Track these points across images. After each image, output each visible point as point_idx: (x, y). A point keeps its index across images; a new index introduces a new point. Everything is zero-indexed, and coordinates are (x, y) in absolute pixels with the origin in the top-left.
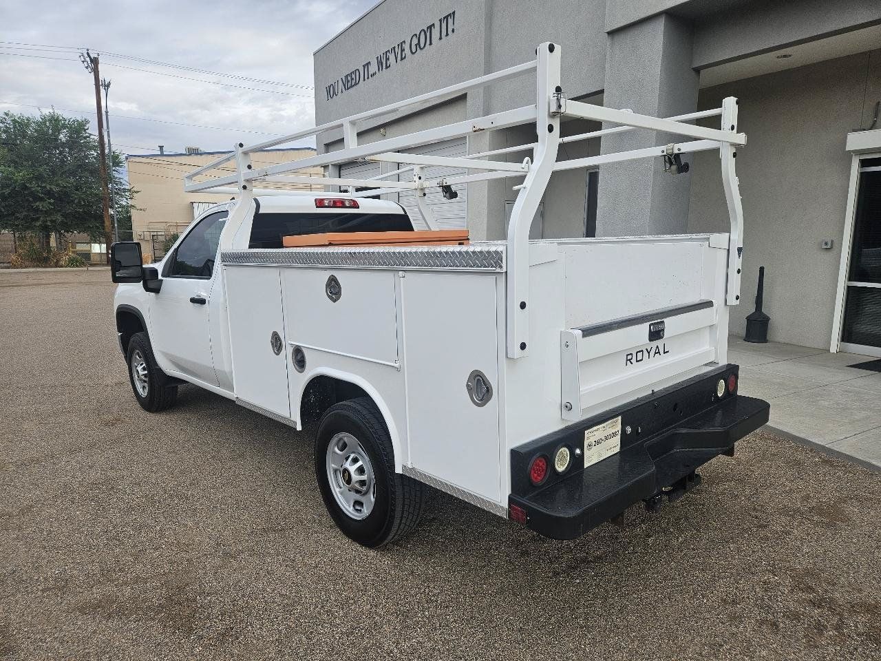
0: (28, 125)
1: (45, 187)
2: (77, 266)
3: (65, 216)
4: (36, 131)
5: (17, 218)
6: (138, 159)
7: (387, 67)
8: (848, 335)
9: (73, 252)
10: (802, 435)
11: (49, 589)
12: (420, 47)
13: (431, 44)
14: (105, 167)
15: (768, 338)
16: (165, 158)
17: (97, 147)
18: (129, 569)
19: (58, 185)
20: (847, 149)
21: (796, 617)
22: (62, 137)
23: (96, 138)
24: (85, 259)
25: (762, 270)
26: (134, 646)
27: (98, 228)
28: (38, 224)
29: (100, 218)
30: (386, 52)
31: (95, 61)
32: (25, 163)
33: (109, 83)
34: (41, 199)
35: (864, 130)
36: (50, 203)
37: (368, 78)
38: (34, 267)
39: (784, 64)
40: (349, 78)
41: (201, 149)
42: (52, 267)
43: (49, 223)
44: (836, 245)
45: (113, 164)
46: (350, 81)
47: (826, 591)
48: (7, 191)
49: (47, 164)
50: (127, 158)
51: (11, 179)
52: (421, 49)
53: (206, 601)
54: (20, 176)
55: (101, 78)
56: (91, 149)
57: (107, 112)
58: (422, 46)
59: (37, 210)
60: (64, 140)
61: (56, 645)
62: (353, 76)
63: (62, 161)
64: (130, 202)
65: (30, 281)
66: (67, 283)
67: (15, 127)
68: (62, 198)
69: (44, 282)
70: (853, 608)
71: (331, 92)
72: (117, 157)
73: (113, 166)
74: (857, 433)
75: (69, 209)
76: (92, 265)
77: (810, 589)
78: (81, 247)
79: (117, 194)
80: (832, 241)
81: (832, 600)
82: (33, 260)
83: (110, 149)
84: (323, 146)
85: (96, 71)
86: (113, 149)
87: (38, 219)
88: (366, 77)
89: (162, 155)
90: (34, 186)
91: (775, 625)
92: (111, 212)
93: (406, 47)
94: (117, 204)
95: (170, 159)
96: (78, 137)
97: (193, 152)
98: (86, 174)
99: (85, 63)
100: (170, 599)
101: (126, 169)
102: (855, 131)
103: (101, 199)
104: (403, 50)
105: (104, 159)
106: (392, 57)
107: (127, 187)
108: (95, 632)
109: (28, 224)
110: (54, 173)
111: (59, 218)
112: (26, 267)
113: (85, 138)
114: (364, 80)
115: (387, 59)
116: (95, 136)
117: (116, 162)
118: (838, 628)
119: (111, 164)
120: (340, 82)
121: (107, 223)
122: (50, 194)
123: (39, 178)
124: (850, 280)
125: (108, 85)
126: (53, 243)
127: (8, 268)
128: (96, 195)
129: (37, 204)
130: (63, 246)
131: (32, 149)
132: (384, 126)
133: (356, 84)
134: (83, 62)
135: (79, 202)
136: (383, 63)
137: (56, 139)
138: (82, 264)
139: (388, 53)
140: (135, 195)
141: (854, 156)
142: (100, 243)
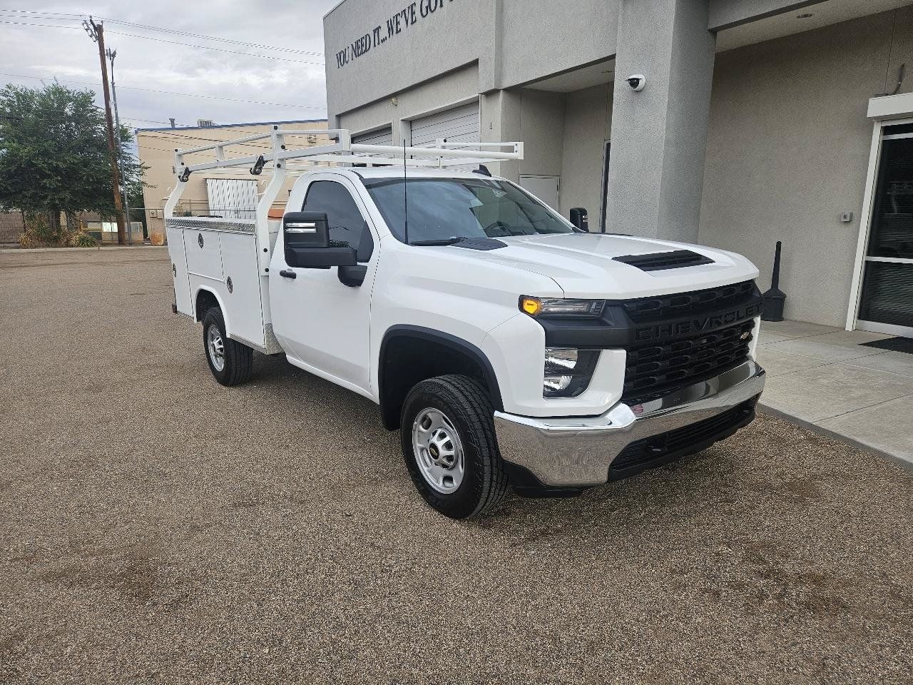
0: (32, 98)
1: (52, 163)
2: (88, 246)
3: (74, 193)
4: (40, 104)
5: (25, 197)
6: (147, 133)
7: (397, 32)
8: (865, 313)
9: (85, 231)
10: (791, 413)
11: (17, 559)
12: (430, 10)
13: (441, 6)
14: (113, 141)
15: (784, 316)
16: (177, 132)
17: (104, 120)
18: (97, 541)
19: (65, 162)
20: (868, 116)
21: (740, 586)
22: (68, 111)
23: (104, 111)
24: (96, 239)
25: (779, 244)
26: (90, 611)
27: (108, 206)
28: (45, 202)
29: (110, 195)
30: (397, 16)
31: (99, 29)
32: (30, 139)
33: (115, 53)
34: (49, 176)
35: (887, 95)
36: (57, 180)
37: (379, 44)
38: (43, 247)
39: (806, 24)
40: (360, 44)
41: (214, 122)
42: (62, 247)
43: (57, 202)
44: (855, 218)
45: (122, 138)
46: (360, 48)
47: (777, 563)
48: (13, 168)
49: (54, 139)
50: (136, 132)
51: (16, 156)
52: (432, 12)
53: (166, 571)
54: (25, 151)
55: (106, 48)
56: (97, 123)
57: (113, 84)
58: (433, 8)
59: (44, 188)
60: (70, 113)
61: (17, 610)
62: (364, 41)
63: (69, 136)
64: (141, 179)
65: (39, 262)
66: (76, 263)
67: (18, 100)
68: (70, 175)
69: (52, 262)
70: (800, 579)
71: (341, 59)
72: (126, 131)
73: (122, 141)
74: (850, 410)
75: (77, 186)
76: (104, 245)
77: (761, 560)
78: (92, 226)
79: (127, 170)
80: (851, 215)
81: (780, 571)
82: (43, 240)
83: (117, 123)
84: (334, 118)
85: (100, 39)
86: (121, 122)
87: (45, 198)
88: (376, 44)
89: (173, 128)
90: (39, 162)
91: (717, 594)
92: (121, 189)
93: (417, 9)
94: (127, 180)
95: (181, 133)
96: (84, 111)
97: (206, 125)
98: (95, 149)
99: (89, 31)
100: (131, 569)
101: (136, 143)
102: (877, 96)
103: (111, 175)
104: (413, 13)
105: (112, 133)
106: (402, 20)
107: (136, 163)
108: (55, 599)
109: (36, 202)
110: (61, 149)
111: (67, 195)
112: (36, 247)
113: (92, 111)
114: (375, 46)
115: (398, 23)
116: (102, 110)
117: (125, 135)
118: (779, 597)
119: (119, 139)
120: (351, 48)
121: (117, 201)
122: (56, 170)
123: (45, 153)
124: (868, 254)
125: (114, 55)
126: (63, 221)
127: (18, 248)
128: (105, 171)
129: (44, 181)
130: (73, 225)
131: (37, 123)
132: (396, 95)
133: (366, 51)
134: (87, 30)
135: (88, 179)
136: (393, 28)
137: (62, 113)
138: (93, 244)
139: (398, 17)
140: (145, 171)
141: (875, 123)
142: (111, 221)
